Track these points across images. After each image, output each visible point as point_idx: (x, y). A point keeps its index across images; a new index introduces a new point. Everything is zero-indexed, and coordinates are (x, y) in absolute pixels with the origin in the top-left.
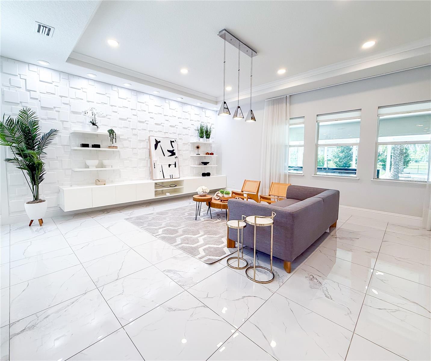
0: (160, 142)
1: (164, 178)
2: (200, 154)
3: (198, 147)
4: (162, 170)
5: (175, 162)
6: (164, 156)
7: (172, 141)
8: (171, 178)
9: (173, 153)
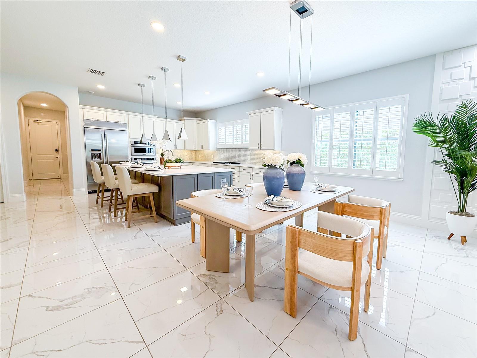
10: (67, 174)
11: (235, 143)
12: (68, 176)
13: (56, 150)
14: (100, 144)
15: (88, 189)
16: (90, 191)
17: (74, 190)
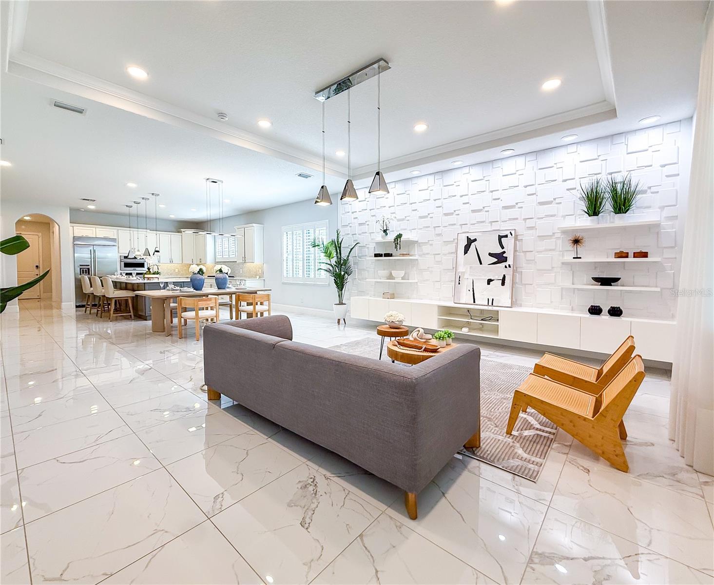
0: (475, 240)
1: (474, 302)
2: (580, 258)
3: (576, 241)
4: (473, 288)
5: (504, 275)
6: (481, 263)
7: (501, 235)
8: (490, 303)
9: (500, 258)
10: (51, 293)
11: (230, 256)
12: (52, 295)
13: (37, 266)
14: (89, 259)
15: (76, 303)
16: (78, 304)
17: (63, 303)
